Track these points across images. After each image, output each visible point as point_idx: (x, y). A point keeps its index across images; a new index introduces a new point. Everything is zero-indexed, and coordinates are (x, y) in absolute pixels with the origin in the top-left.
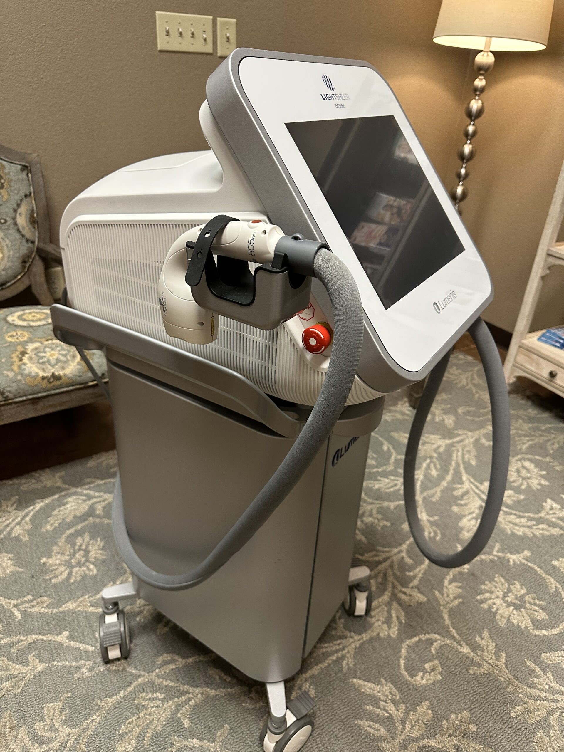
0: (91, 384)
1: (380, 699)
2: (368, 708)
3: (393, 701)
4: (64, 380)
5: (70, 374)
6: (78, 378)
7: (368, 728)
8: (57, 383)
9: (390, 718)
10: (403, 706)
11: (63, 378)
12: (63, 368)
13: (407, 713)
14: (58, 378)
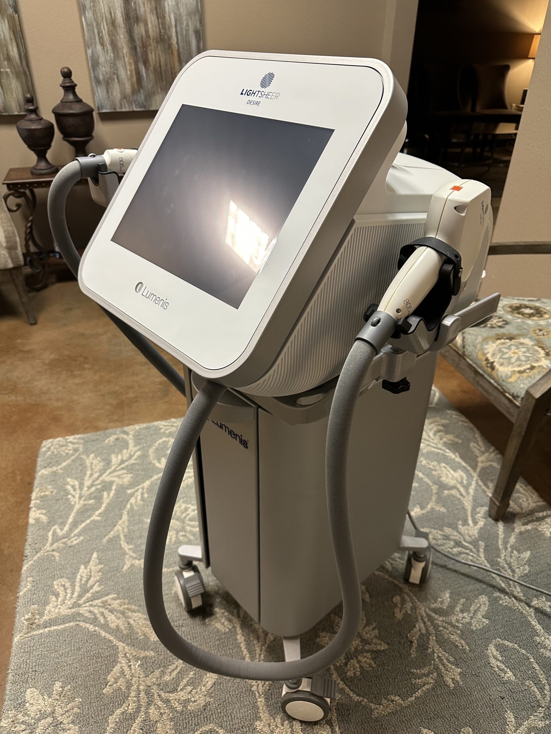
0: (507, 395)
1: (195, 688)
2: (192, 673)
3: (188, 701)
4: (494, 373)
5: (501, 372)
6: (501, 380)
7: (175, 665)
8: (489, 370)
9: (174, 690)
10: (179, 708)
11: (495, 371)
12: (502, 365)
13: (173, 709)
14: (493, 368)
